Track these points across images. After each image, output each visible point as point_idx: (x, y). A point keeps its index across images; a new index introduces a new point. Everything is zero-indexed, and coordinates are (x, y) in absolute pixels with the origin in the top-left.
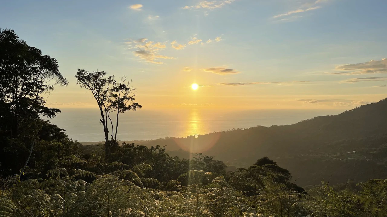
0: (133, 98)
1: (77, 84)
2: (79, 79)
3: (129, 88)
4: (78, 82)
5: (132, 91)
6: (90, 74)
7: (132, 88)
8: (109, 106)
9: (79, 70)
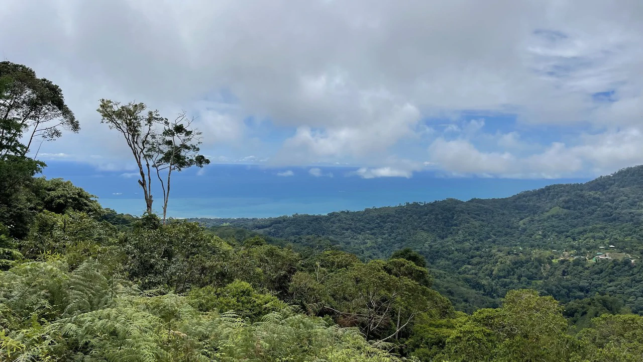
0: (197, 147)
1: (102, 122)
2: (105, 115)
3: (192, 132)
4: (104, 119)
5: (196, 136)
6: (122, 107)
7: (196, 131)
8: (160, 160)
9: (103, 100)
